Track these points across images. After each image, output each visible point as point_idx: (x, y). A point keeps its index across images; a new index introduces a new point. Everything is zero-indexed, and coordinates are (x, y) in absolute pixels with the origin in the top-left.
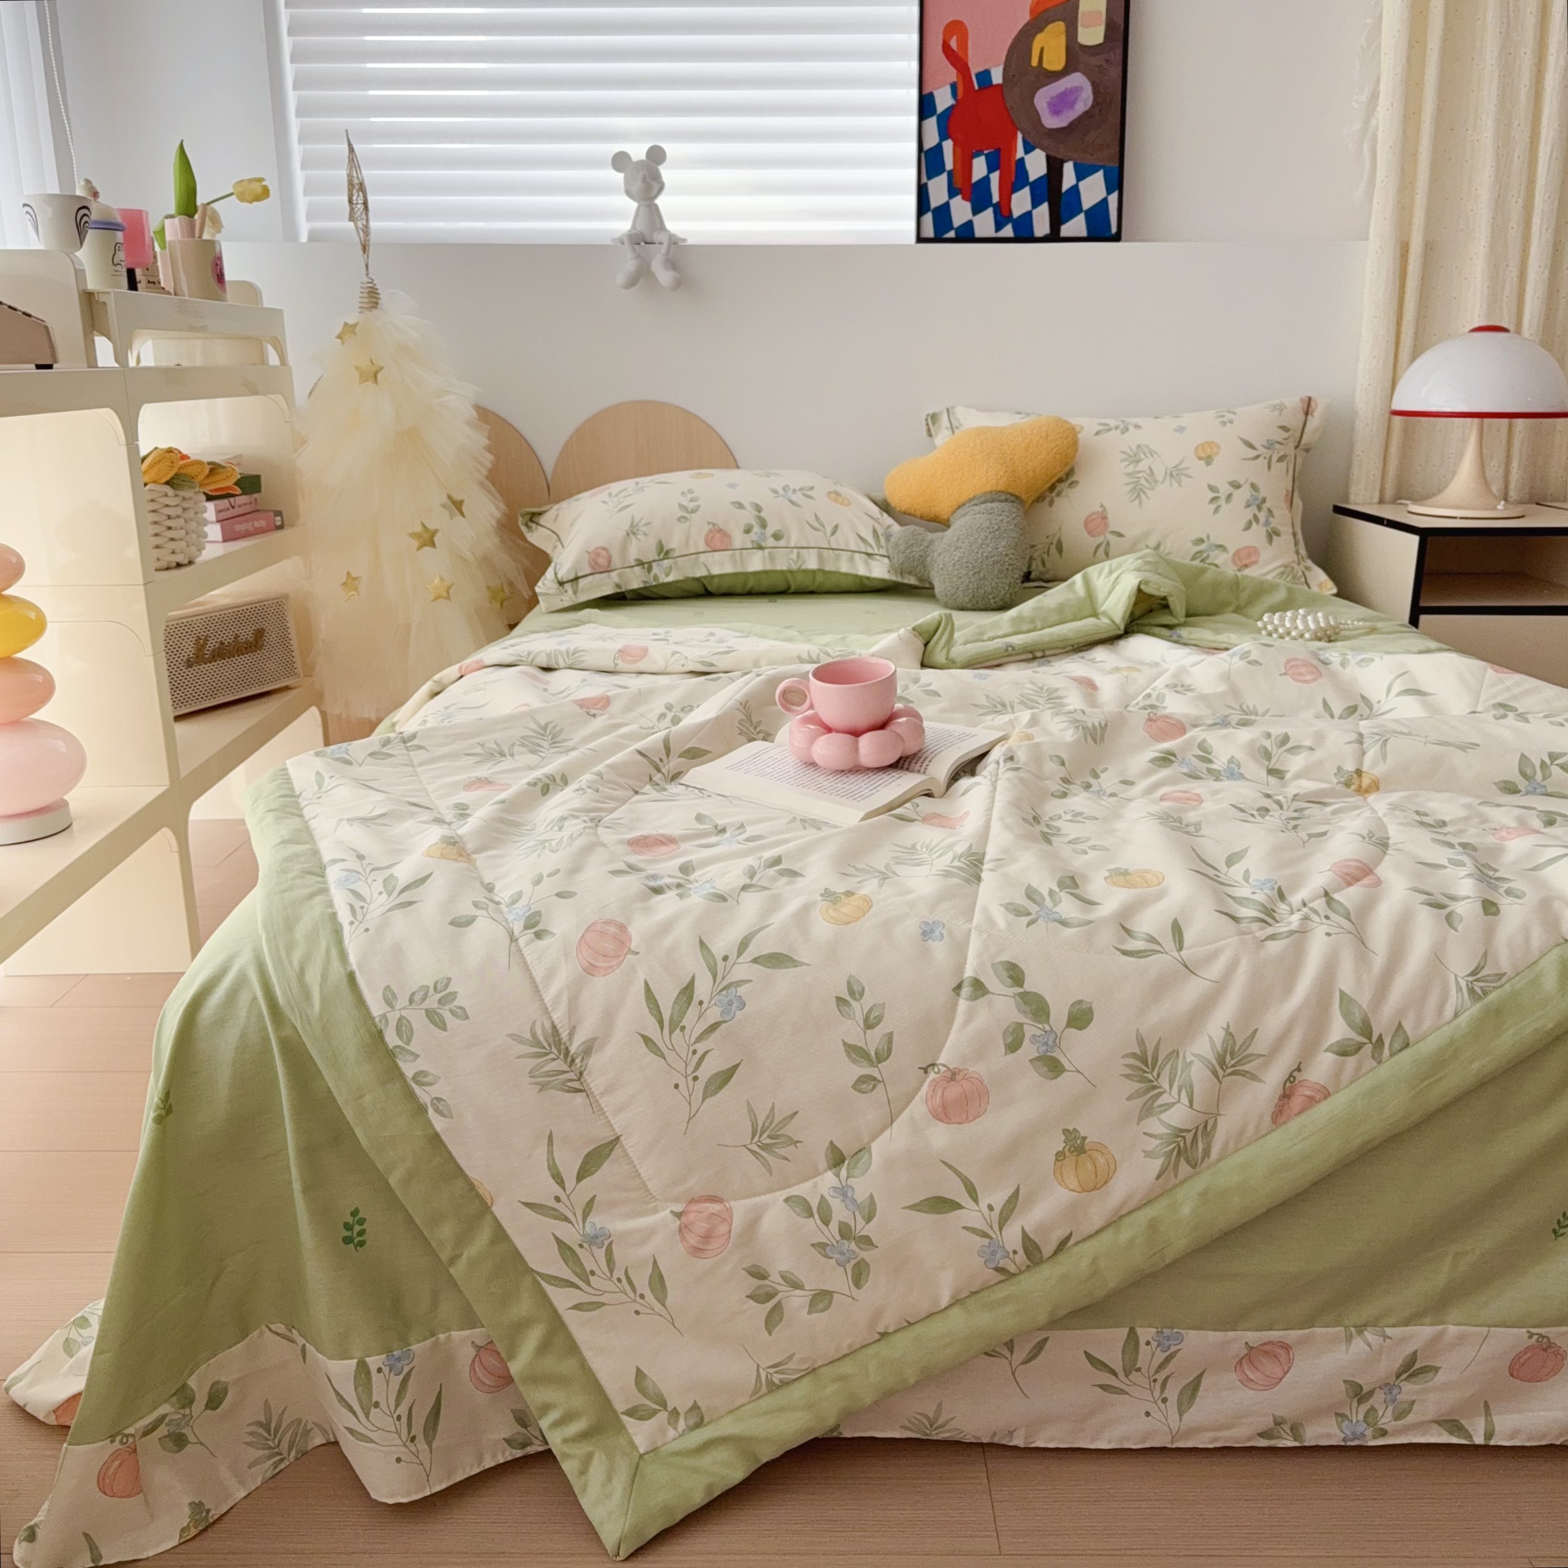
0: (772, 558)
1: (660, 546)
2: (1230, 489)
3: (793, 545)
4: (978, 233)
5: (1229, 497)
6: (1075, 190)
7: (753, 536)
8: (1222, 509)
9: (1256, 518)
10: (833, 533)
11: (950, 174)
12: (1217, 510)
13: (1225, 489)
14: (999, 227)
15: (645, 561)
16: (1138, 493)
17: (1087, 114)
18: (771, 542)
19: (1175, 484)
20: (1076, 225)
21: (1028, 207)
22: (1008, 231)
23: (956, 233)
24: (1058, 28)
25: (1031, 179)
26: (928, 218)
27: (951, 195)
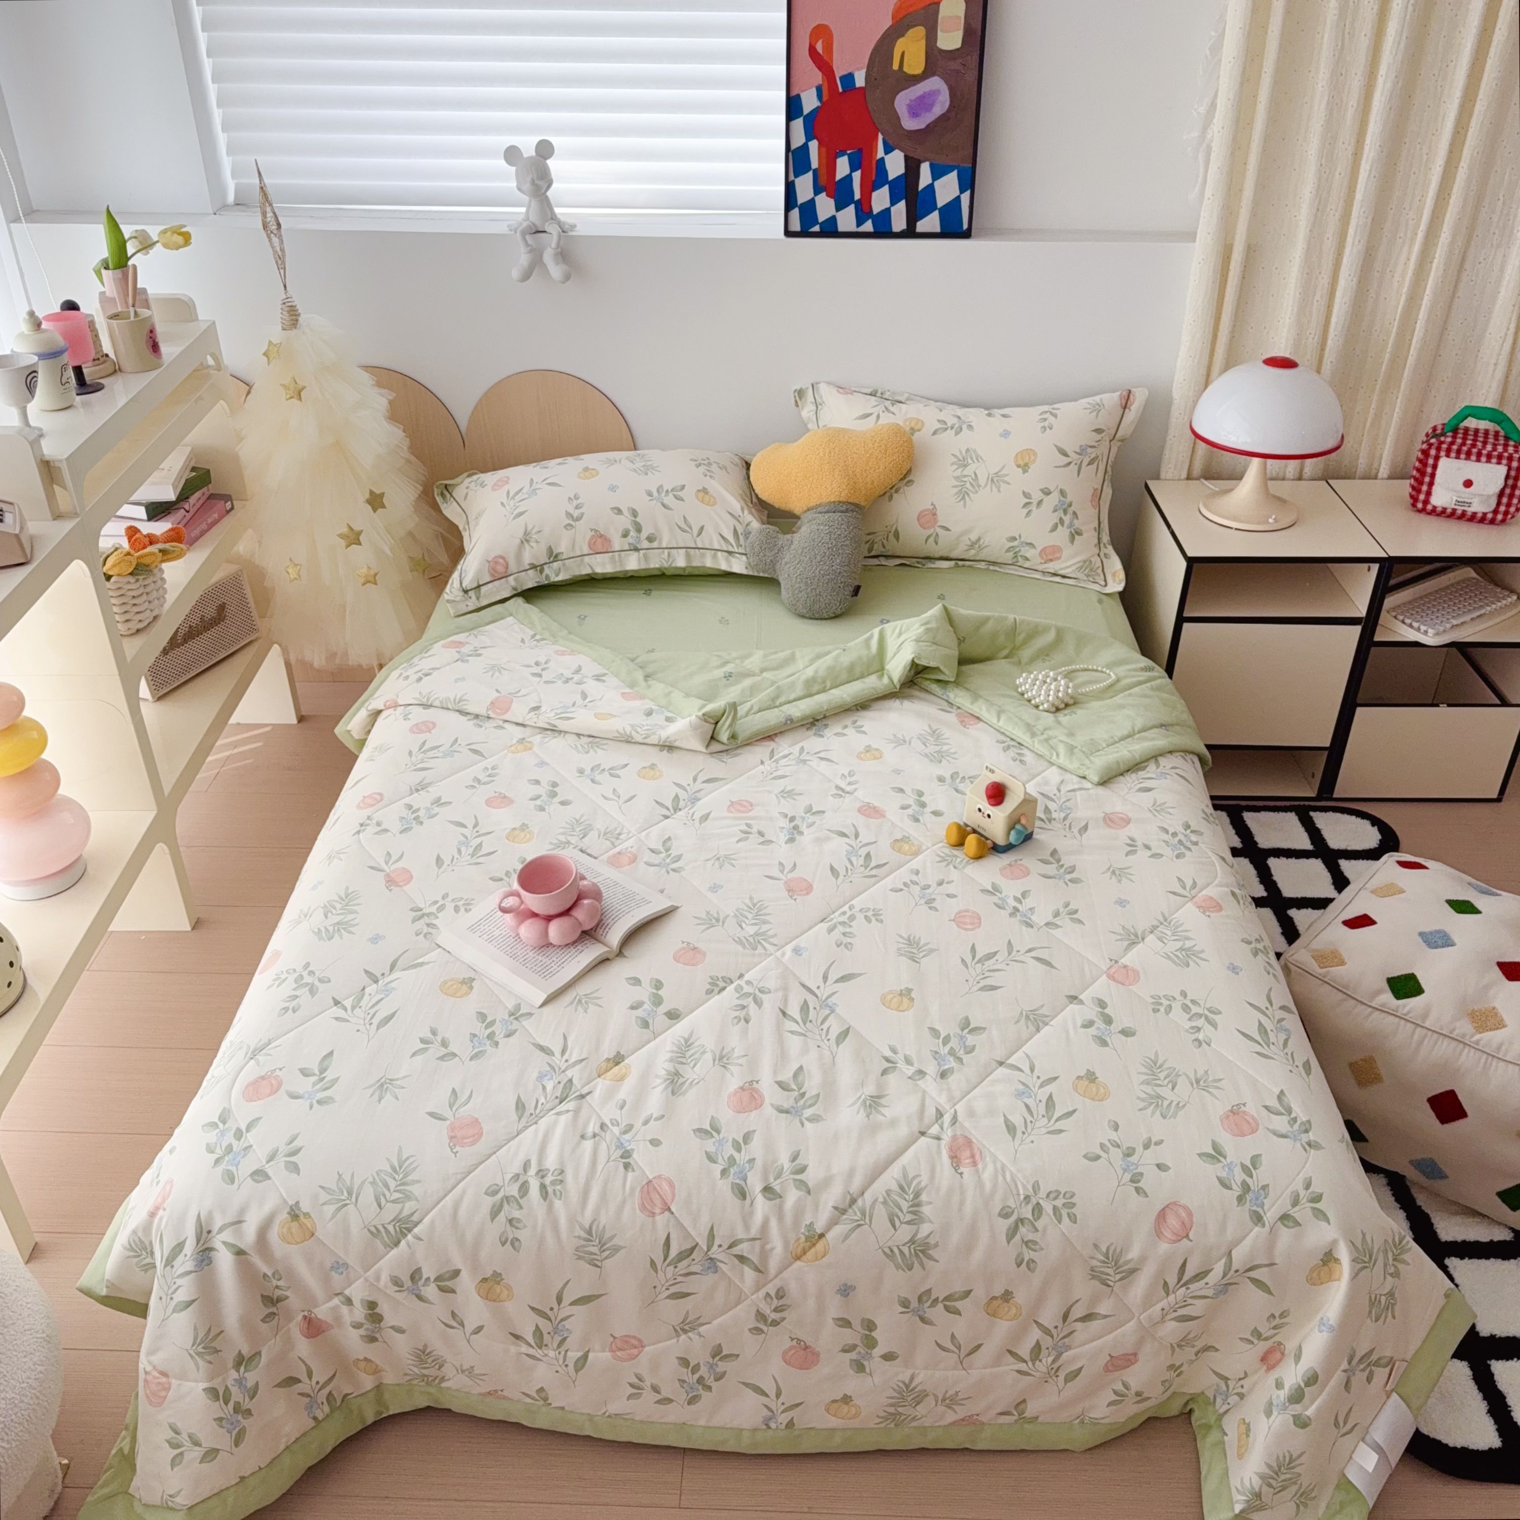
0: (646, 557)
1: (550, 550)
2: (1041, 496)
3: (665, 546)
4: (841, 228)
5: (1040, 502)
6: (930, 188)
7: (629, 539)
8: (1033, 514)
9: (1062, 521)
10: (699, 534)
11: (815, 171)
12: (1028, 514)
13: (1037, 496)
14: (859, 223)
15: (537, 564)
16: (963, 495)
17: (943, 118)
18: (645, 544)
19: (995, 489)
20: (931, 222)
21: (888, 205)
22: (868, 226)
23: (821, 227)
24: (918, 33)
25: (891, 177)
26: (795, 214)
27: (817, 192)
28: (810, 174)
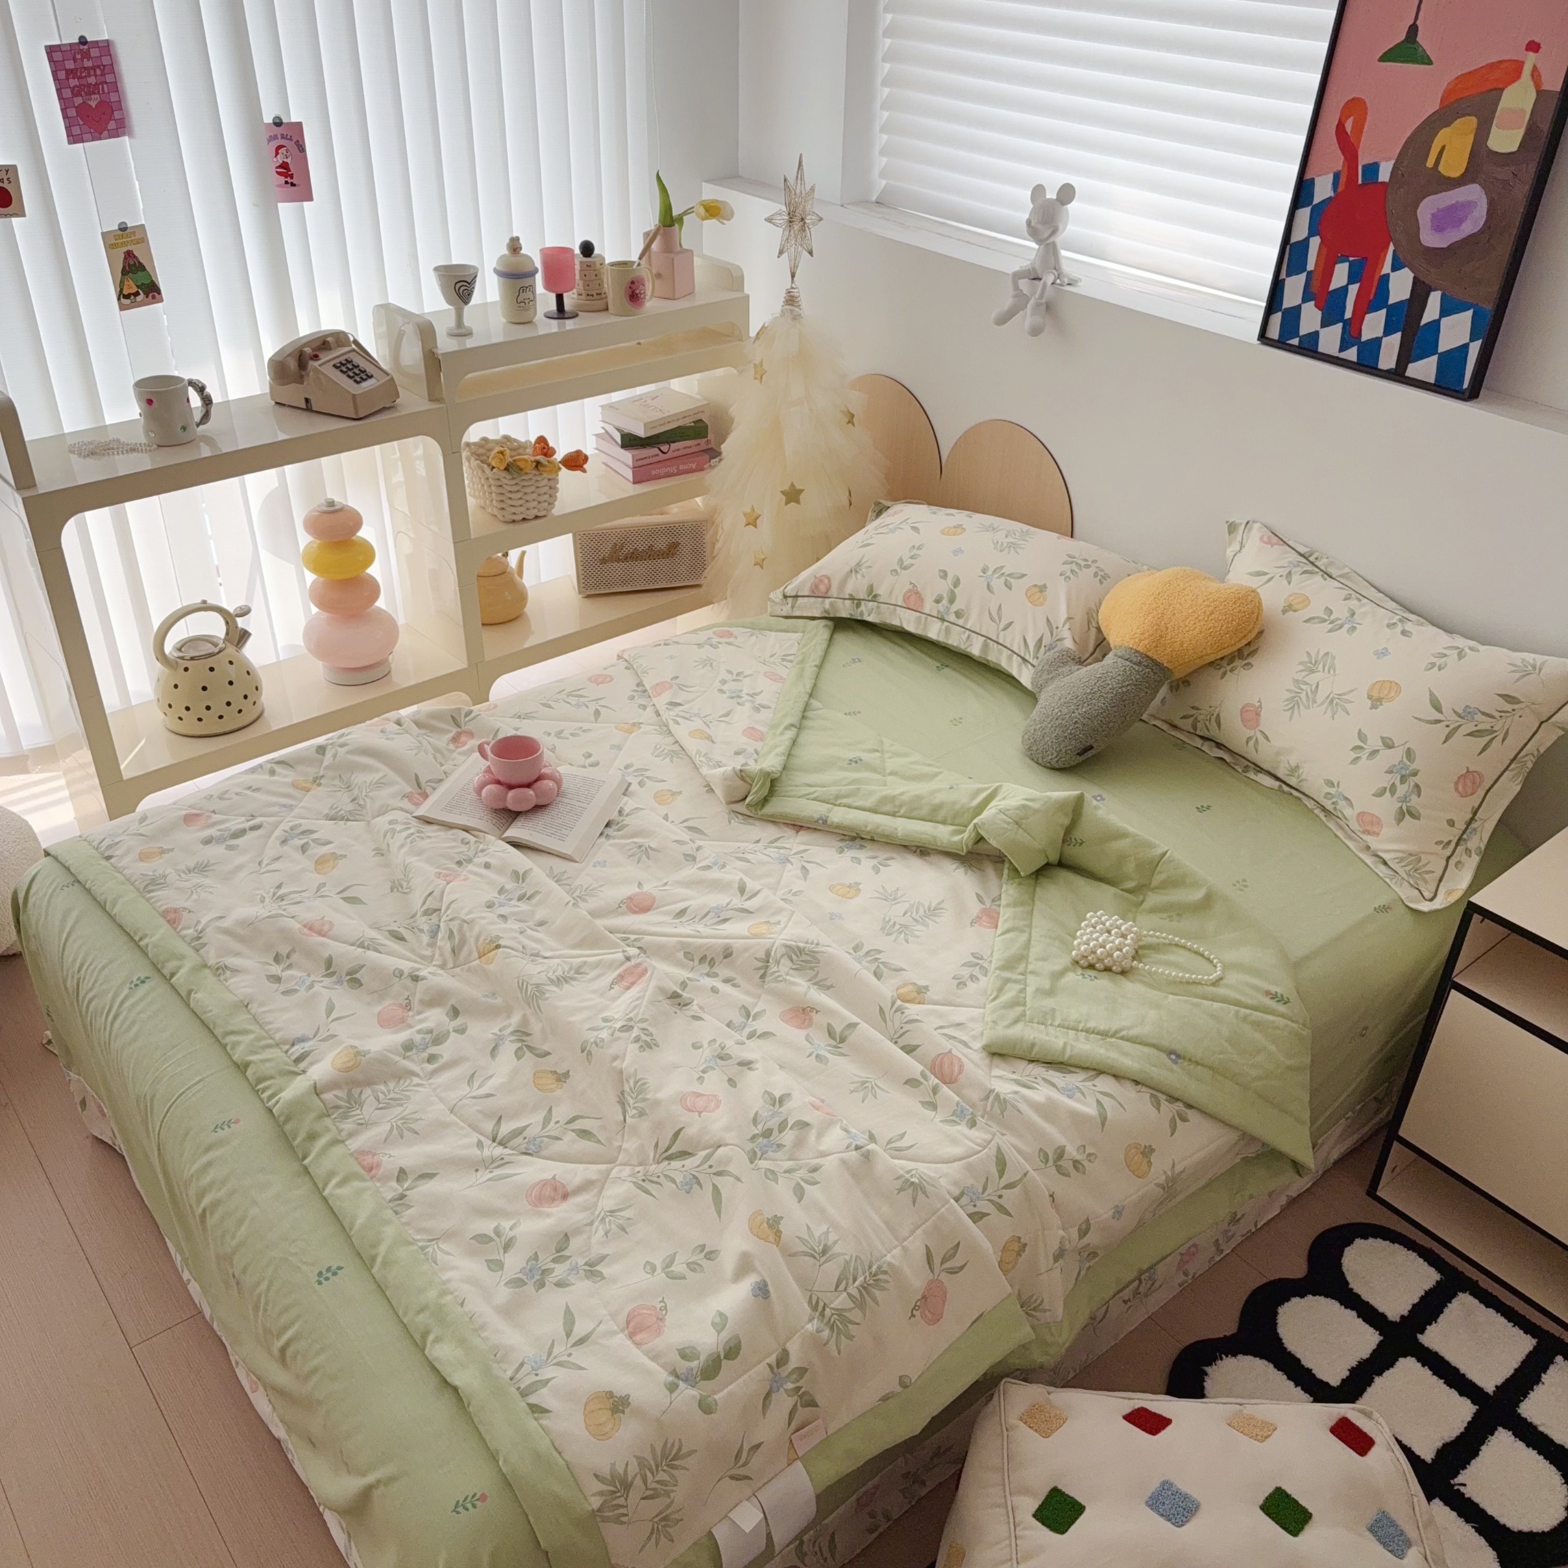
0: (947, 632)
1: (871, 589)
2: (1379, 744)
3: (968, 627)
4: (1322, 348)
5: (1375, 752)
6: (1435, 326)
7: (941, 607)
8: (1360, 764)
9: (1393, 789)
12: (1355, 761)
13: (1374, 742)
14: (1343, 347)
15: (856, 597)
16: (1294, 704)
17: (1473, 239)
18: (952, 618)
19: (1329, 713)
20: (1426, 368)
21: (1381, 335)
22: (1352, 354)
23: (1300, 342)
24: (1469, 123)
25: (1391, 301)
26: (1276, 318)
27: (1305, 300)
28: (1302, 277)
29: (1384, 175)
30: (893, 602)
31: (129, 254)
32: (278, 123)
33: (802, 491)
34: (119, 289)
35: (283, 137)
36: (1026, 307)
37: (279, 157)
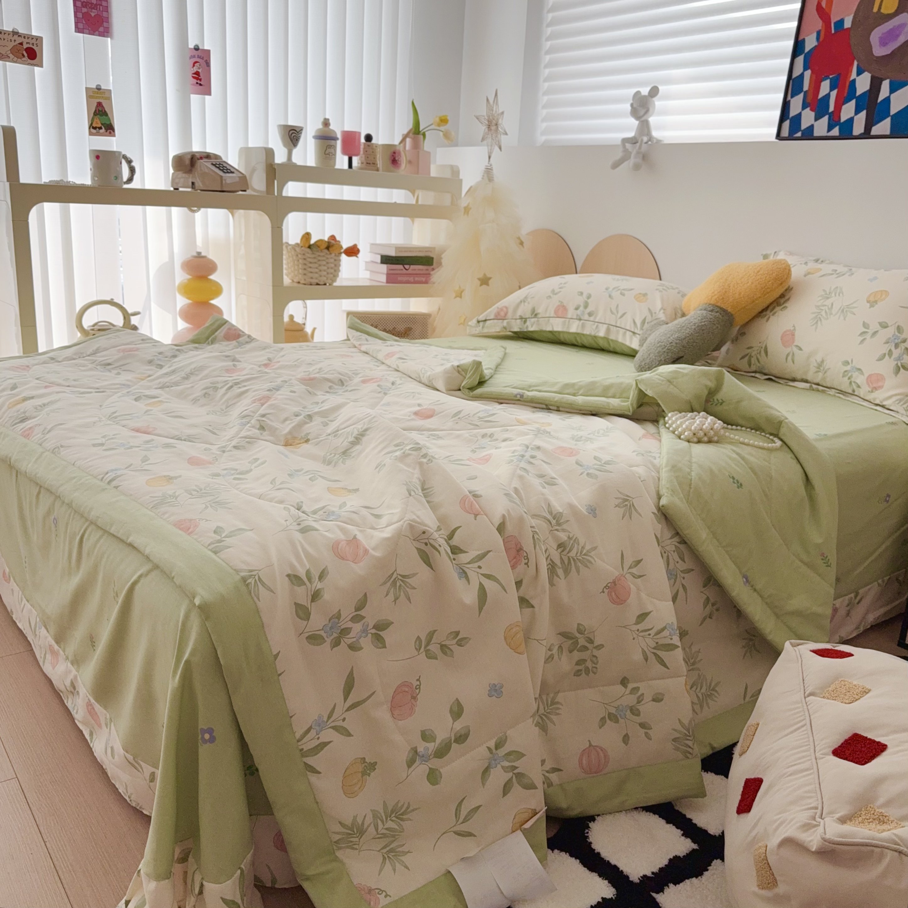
0: (583, 326)
1: (533, 310)
2: (878, 327)
3: (597, 320)
4: (816, 134)
5: (875, 333)
6: (887, 100)
7: (579, 312)
8: (867, 342)
10: (621, 317)
12: (862, 342)
13: (874, 326)
14: (829, 130)
16: (817, 320)
18: (586, 317)
19: (842, 318)
20: (884, 126)
21: (852, 115)
22: (836, 132)
23: (802, 134)
25: (858, 93)
26: (787, 124)
27: (804, 108)
28: (801, 96)
29: (848, 24)
30: (548, 315)
31: (99, 104)
32: (197, 48)
33: (490, 278)
34: (90, 123)
35: (199, 57)
36: (630, 157)
37: (195, 68)
